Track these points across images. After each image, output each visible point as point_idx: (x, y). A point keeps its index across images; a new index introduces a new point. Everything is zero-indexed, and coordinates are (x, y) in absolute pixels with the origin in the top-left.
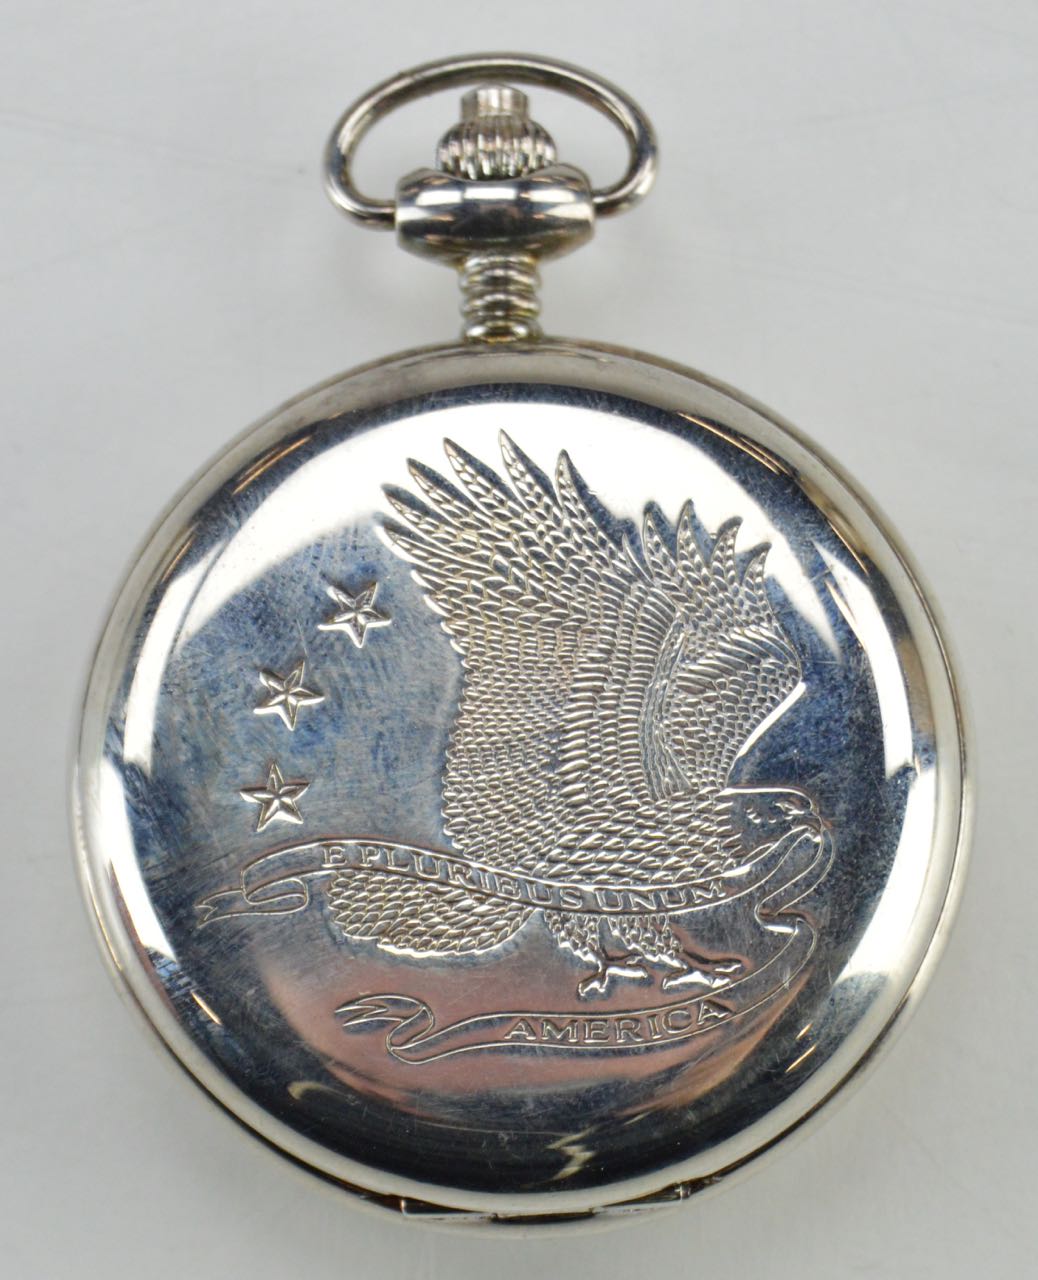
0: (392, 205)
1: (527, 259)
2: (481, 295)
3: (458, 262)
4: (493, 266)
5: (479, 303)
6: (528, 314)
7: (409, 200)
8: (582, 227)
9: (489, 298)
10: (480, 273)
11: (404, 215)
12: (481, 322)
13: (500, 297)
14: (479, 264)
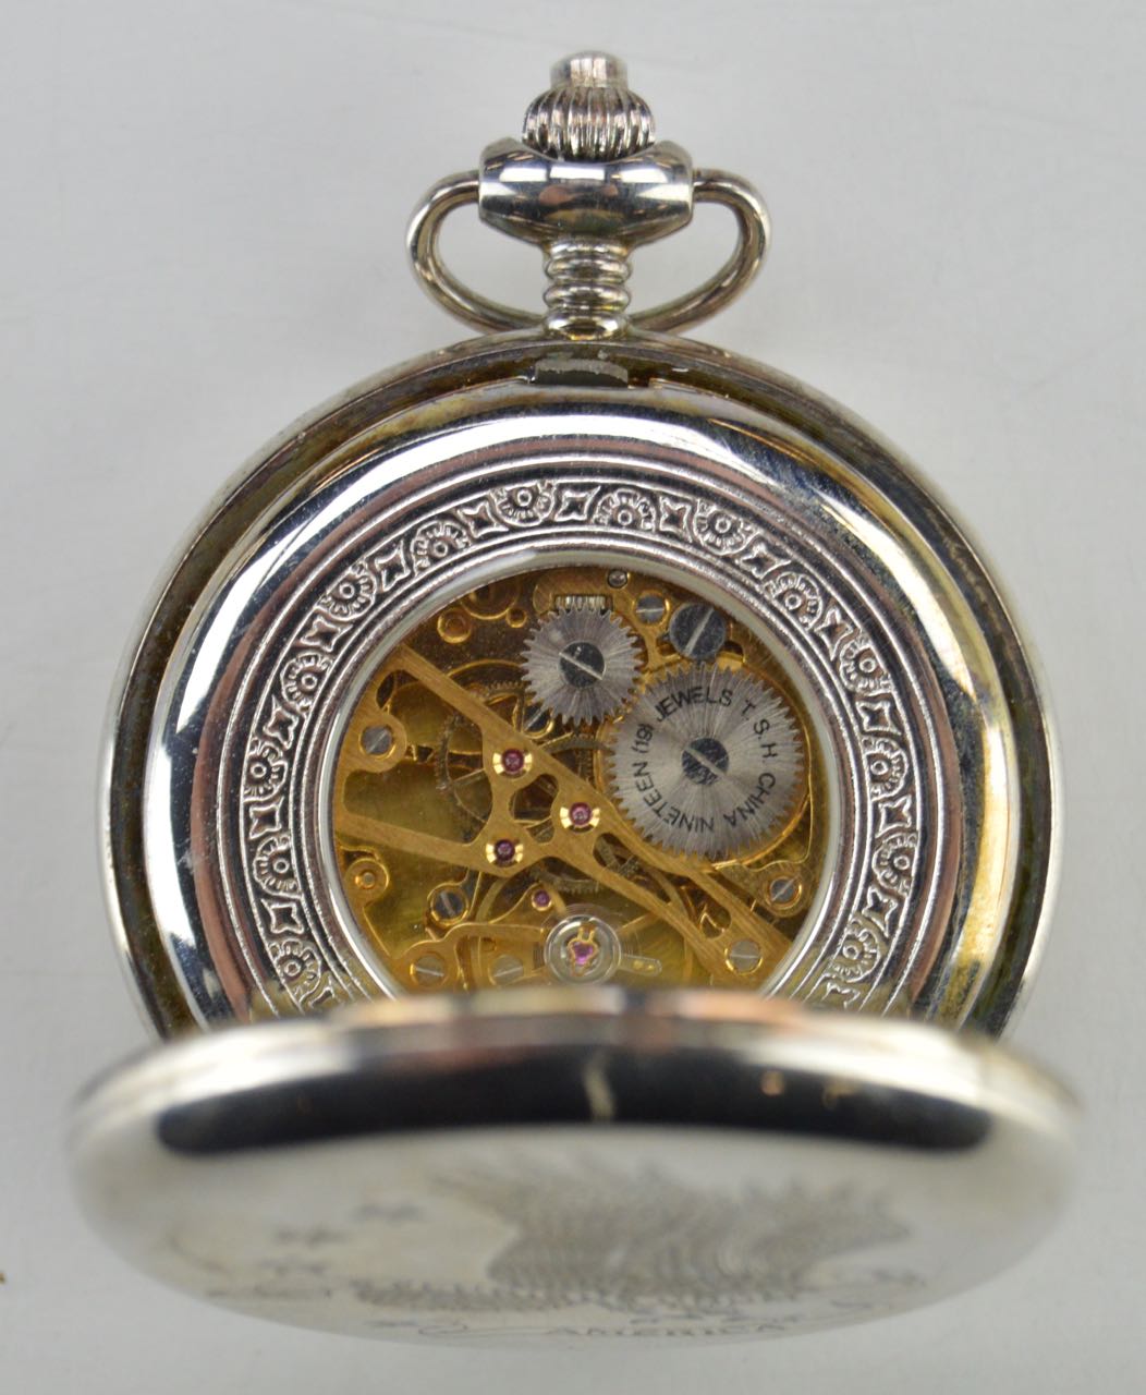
0: (475, 176)
1: (617, 249)
2: (566, 286)
3: (544, 245)
4: (580, 255)
5: (562, 293)
6: (616, 308)
7: (493, 175)
8: (679, 211)
9: (574, 290)
10: (566, 260)
11: (488, 189)
12: (565, 316)
13: (586, 289)
14: (564, 252)
